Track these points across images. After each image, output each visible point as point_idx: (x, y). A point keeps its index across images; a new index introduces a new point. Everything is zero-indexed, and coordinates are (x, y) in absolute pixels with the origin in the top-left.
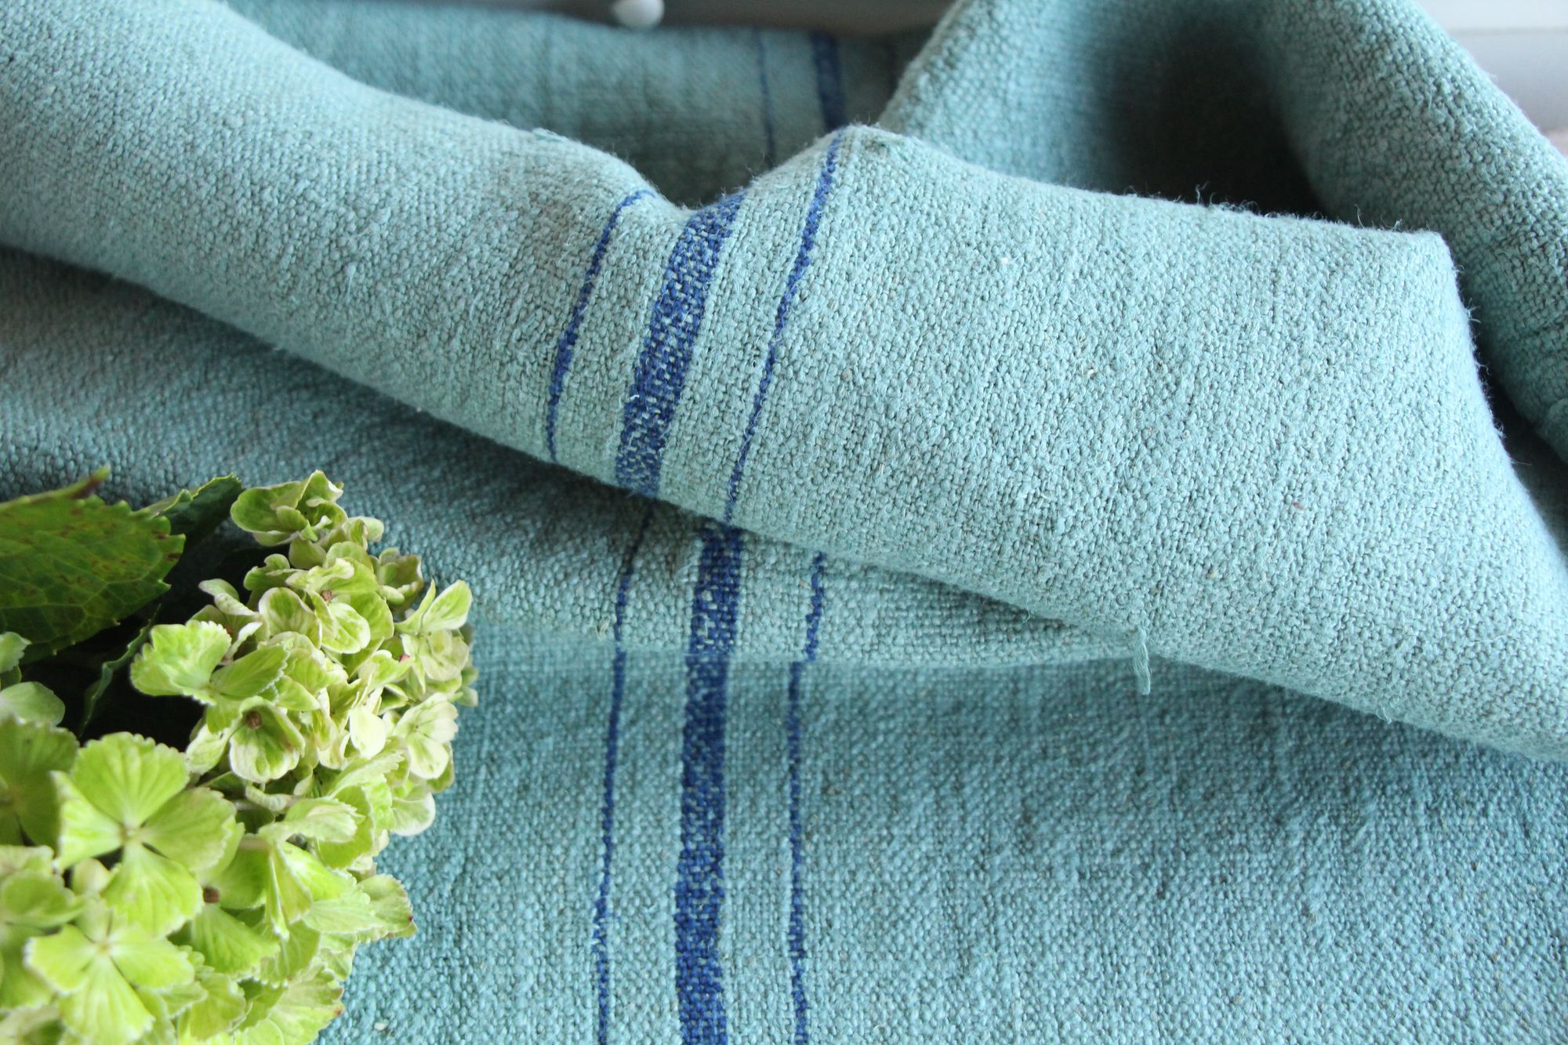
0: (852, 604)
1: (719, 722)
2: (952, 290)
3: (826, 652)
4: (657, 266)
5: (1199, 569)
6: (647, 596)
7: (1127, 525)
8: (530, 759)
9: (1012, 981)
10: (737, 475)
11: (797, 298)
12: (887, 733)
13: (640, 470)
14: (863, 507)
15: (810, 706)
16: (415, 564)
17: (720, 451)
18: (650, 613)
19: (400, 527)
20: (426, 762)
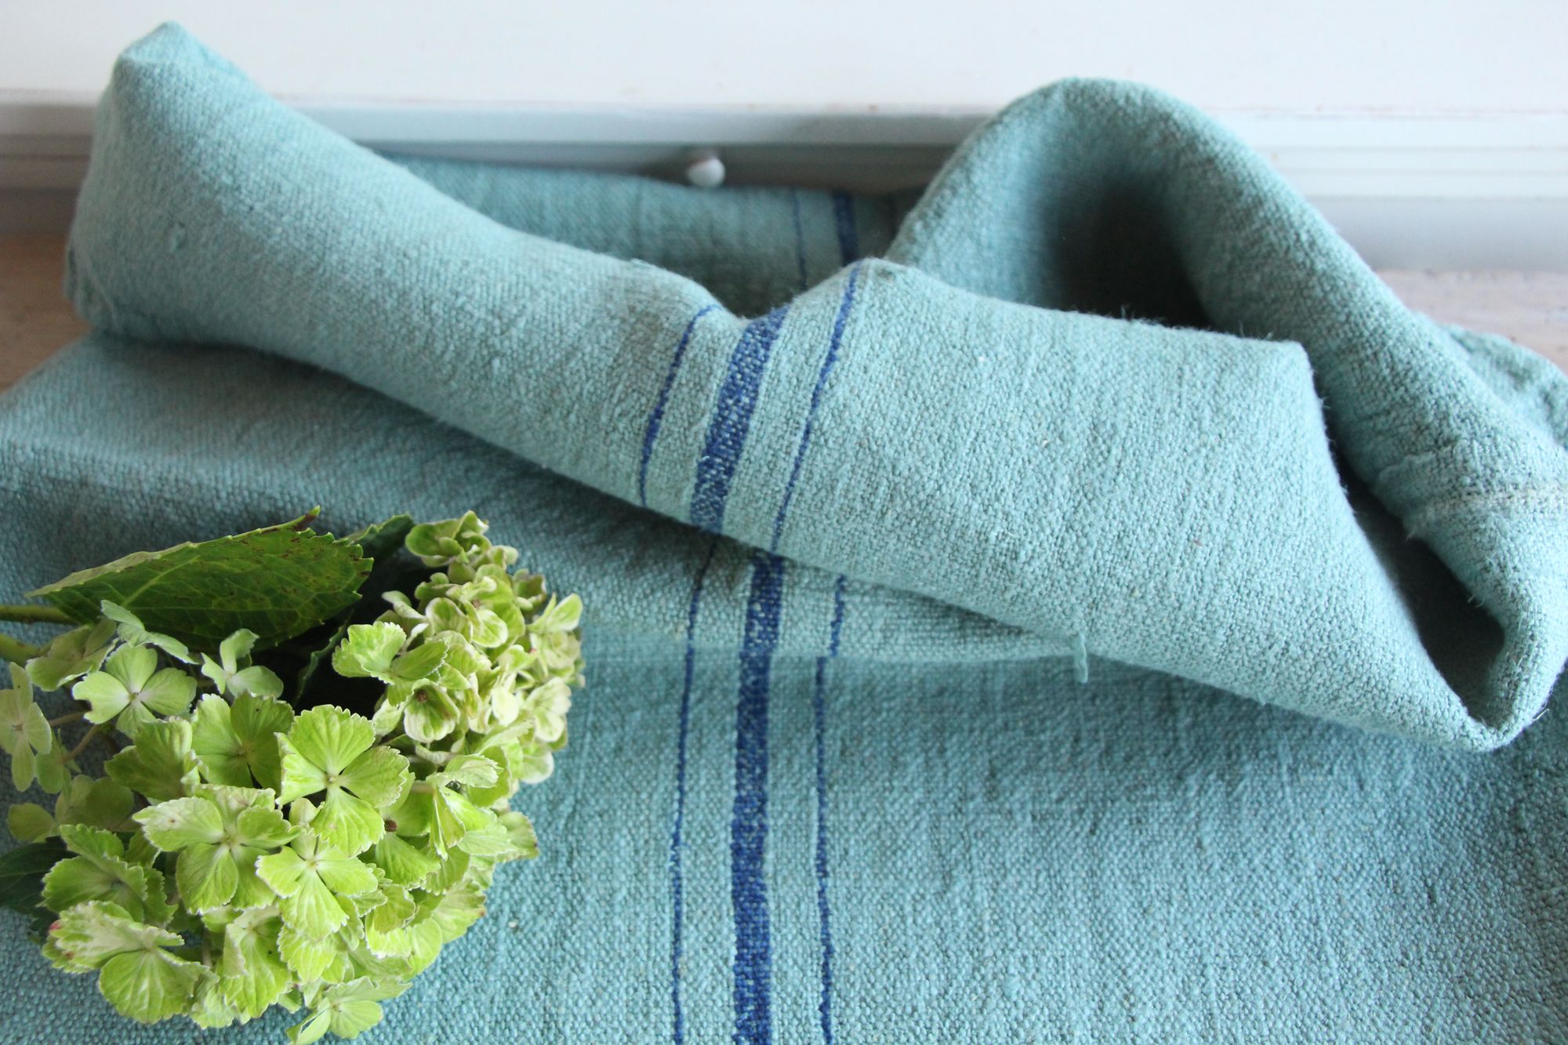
0: (865, 614)
1: (764, 701)
2: (943, 381)
3: (845, 650)
4: (723, 361)
5: (1125, 590)
6: (712, 607)
7: (1072, 556)
8: (623, 727)
9: (982, 896)
10: (781, 517)
11: (827, 386)
12: (889, 710)
13: (708, 513)
14: (875, 541)
15: (832, 690)
16: (539, 581)
17: (769, 498)
18: (715, 620)
19: (529, 554)
20: (547, 729)
